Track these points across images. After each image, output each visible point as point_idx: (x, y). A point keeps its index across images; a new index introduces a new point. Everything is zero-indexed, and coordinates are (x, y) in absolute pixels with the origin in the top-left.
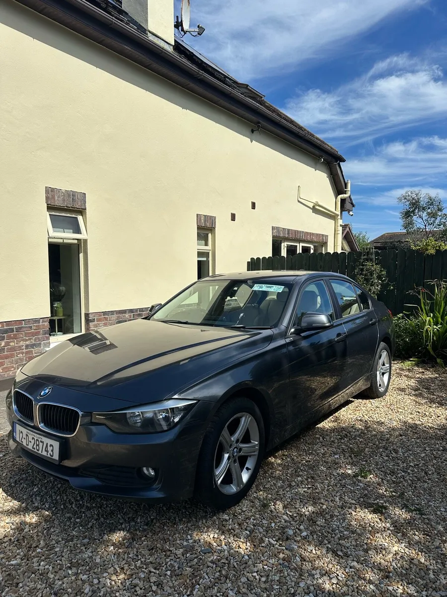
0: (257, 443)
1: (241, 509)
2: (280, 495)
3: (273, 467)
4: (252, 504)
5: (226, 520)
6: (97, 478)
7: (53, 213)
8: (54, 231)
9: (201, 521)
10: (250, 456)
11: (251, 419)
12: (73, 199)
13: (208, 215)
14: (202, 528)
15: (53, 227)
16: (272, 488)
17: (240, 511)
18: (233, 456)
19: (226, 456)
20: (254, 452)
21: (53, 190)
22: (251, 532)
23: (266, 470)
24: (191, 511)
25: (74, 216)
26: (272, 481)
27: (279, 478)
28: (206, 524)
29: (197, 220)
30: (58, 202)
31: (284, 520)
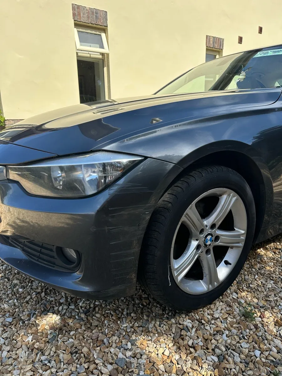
0: (243, 232)
1: (212, 315)
2: (270, 301)
3: (262, 261)
4: (228, 309)
5: (187, 329)
6: (23, 250)
7: (81, 30)
8: (81, 45)
9: (153, 322)
10: (232, 248)
11: (237, 200)
12: (96, 16)
13: (217, 37)
14: (152, 334)
15: (80, 41)
16: (260, 290)
17: (209, 317)
18: (206, 245)
19: (194, 244)
20: (238, 243)
21: (79, 7)
22: (222, 358)
23: (253, 263)
24: (145, 304)
25: (98, 33)
26: (260, 280)
27: (269, 277)
28: (158, 328)
29: (207, 41)
30: (84, 19)
31: (276, 347)
